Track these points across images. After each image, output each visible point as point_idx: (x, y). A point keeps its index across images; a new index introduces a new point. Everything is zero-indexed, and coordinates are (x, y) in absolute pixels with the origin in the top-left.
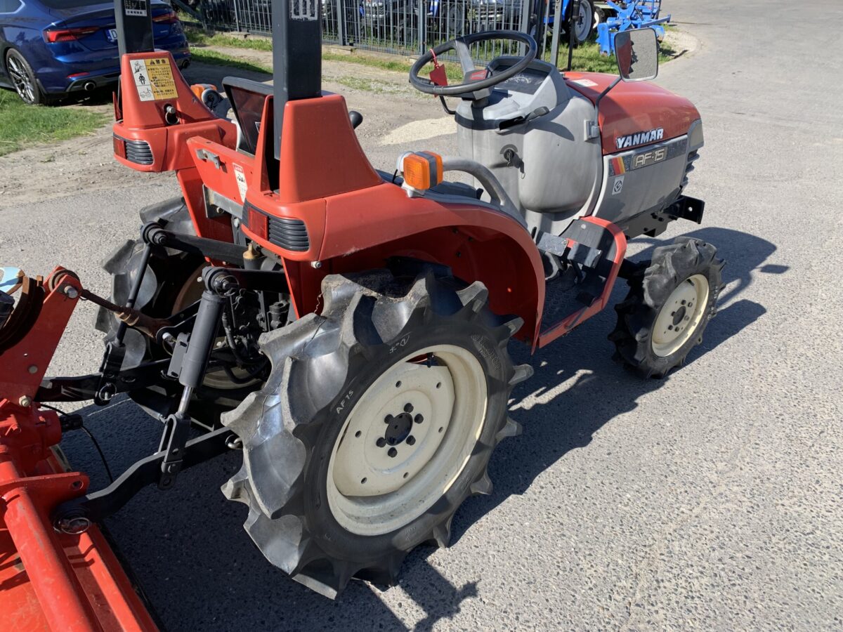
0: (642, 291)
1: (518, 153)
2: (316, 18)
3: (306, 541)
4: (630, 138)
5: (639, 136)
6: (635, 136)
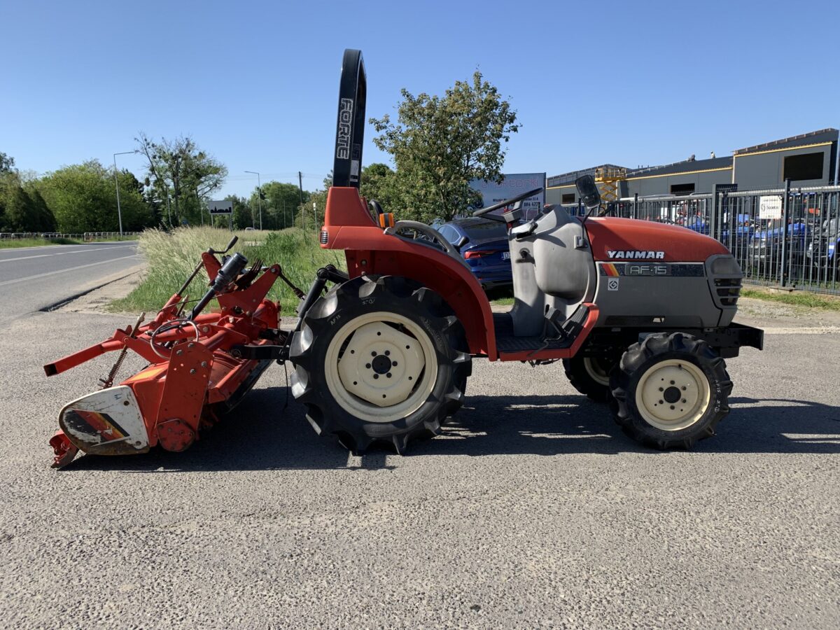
0: (621, 358)
1: (530, 254)
2: (348, 158)
3: (309, 389)
4: (623, 253)
5: (633, 252)
6: (628, 253)
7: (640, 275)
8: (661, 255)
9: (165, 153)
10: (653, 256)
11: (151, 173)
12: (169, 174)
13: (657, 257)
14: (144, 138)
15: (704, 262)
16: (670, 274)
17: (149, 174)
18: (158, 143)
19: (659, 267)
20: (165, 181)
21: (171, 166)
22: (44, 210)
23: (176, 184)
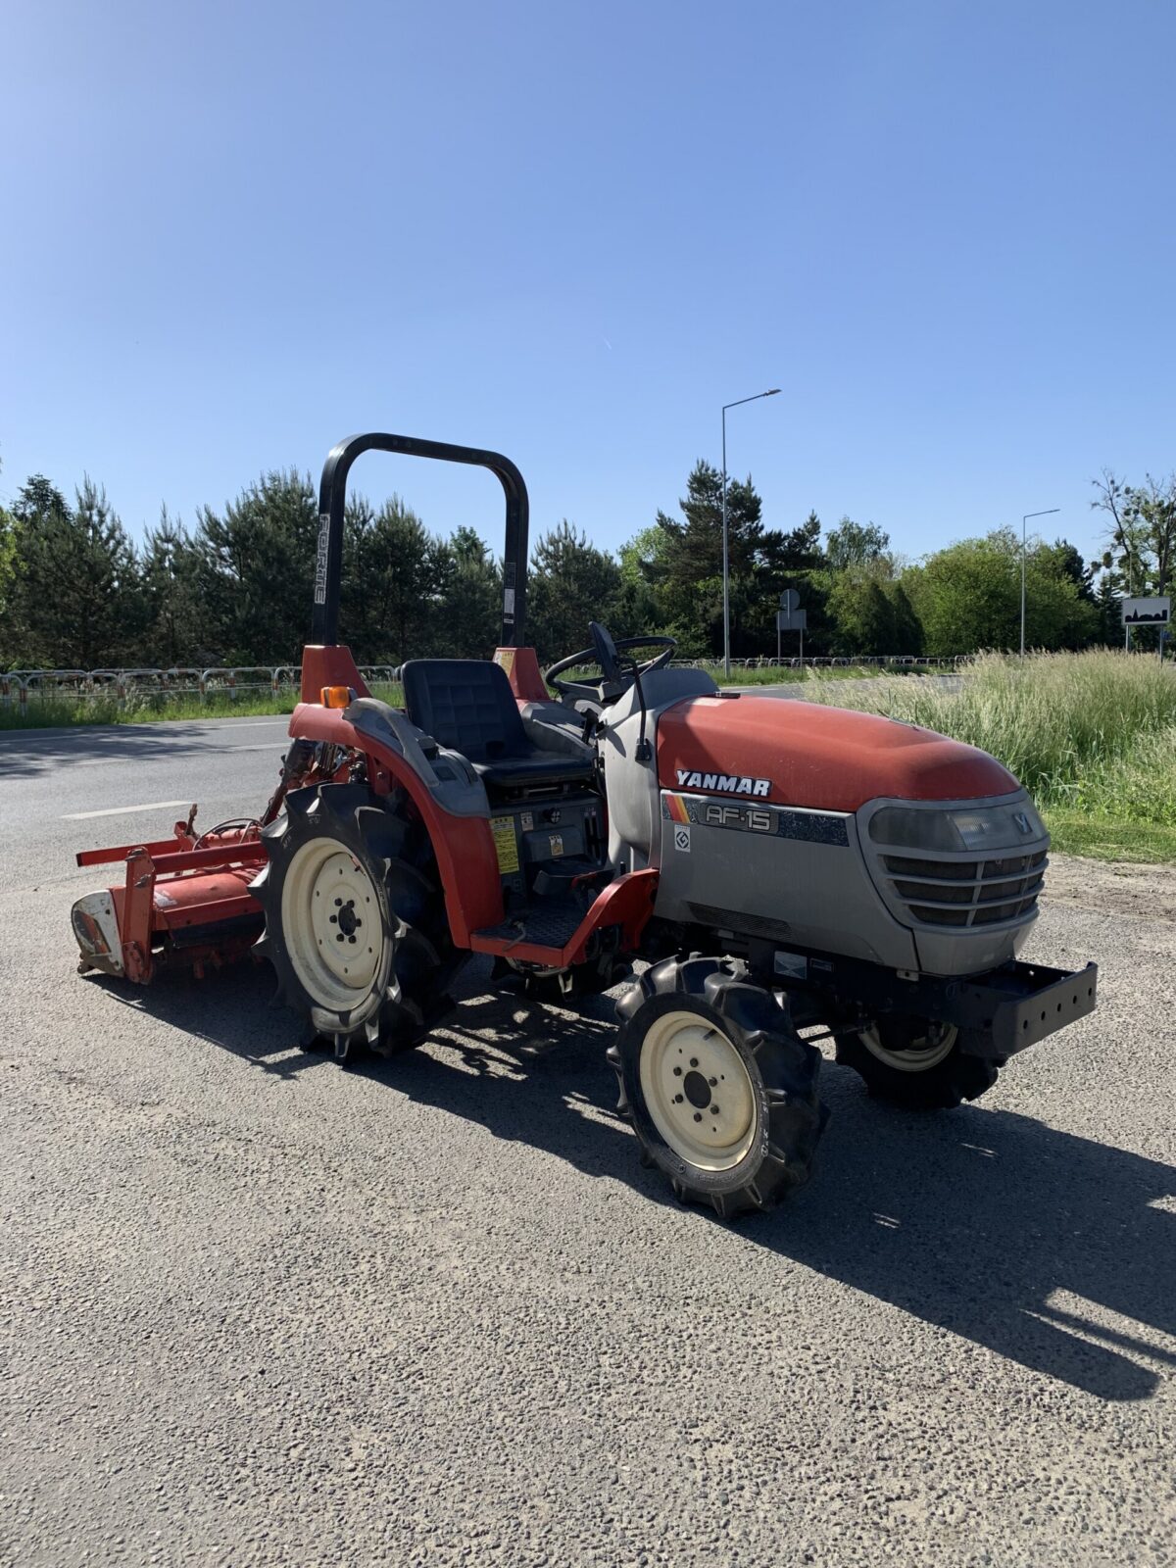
2: (324, 603)
4: (699, 776)
5: (715, 777)
6: (708, 776)
7: (722, 826)
8: (762, 787)
9: (1147, 502)
10: (748, 790)
11: (1116, 542)
12: (1152, 542)
13: (756, 792)
14: (1110, 479)
15: (855, 813)
16: (775, 832)
17: (1113, 545)
18: (1138, 484)
19: (756, 813)
20: (1142, 557)
21: (1156, 528)
22: (907, 618)
23: (1164, 562)
